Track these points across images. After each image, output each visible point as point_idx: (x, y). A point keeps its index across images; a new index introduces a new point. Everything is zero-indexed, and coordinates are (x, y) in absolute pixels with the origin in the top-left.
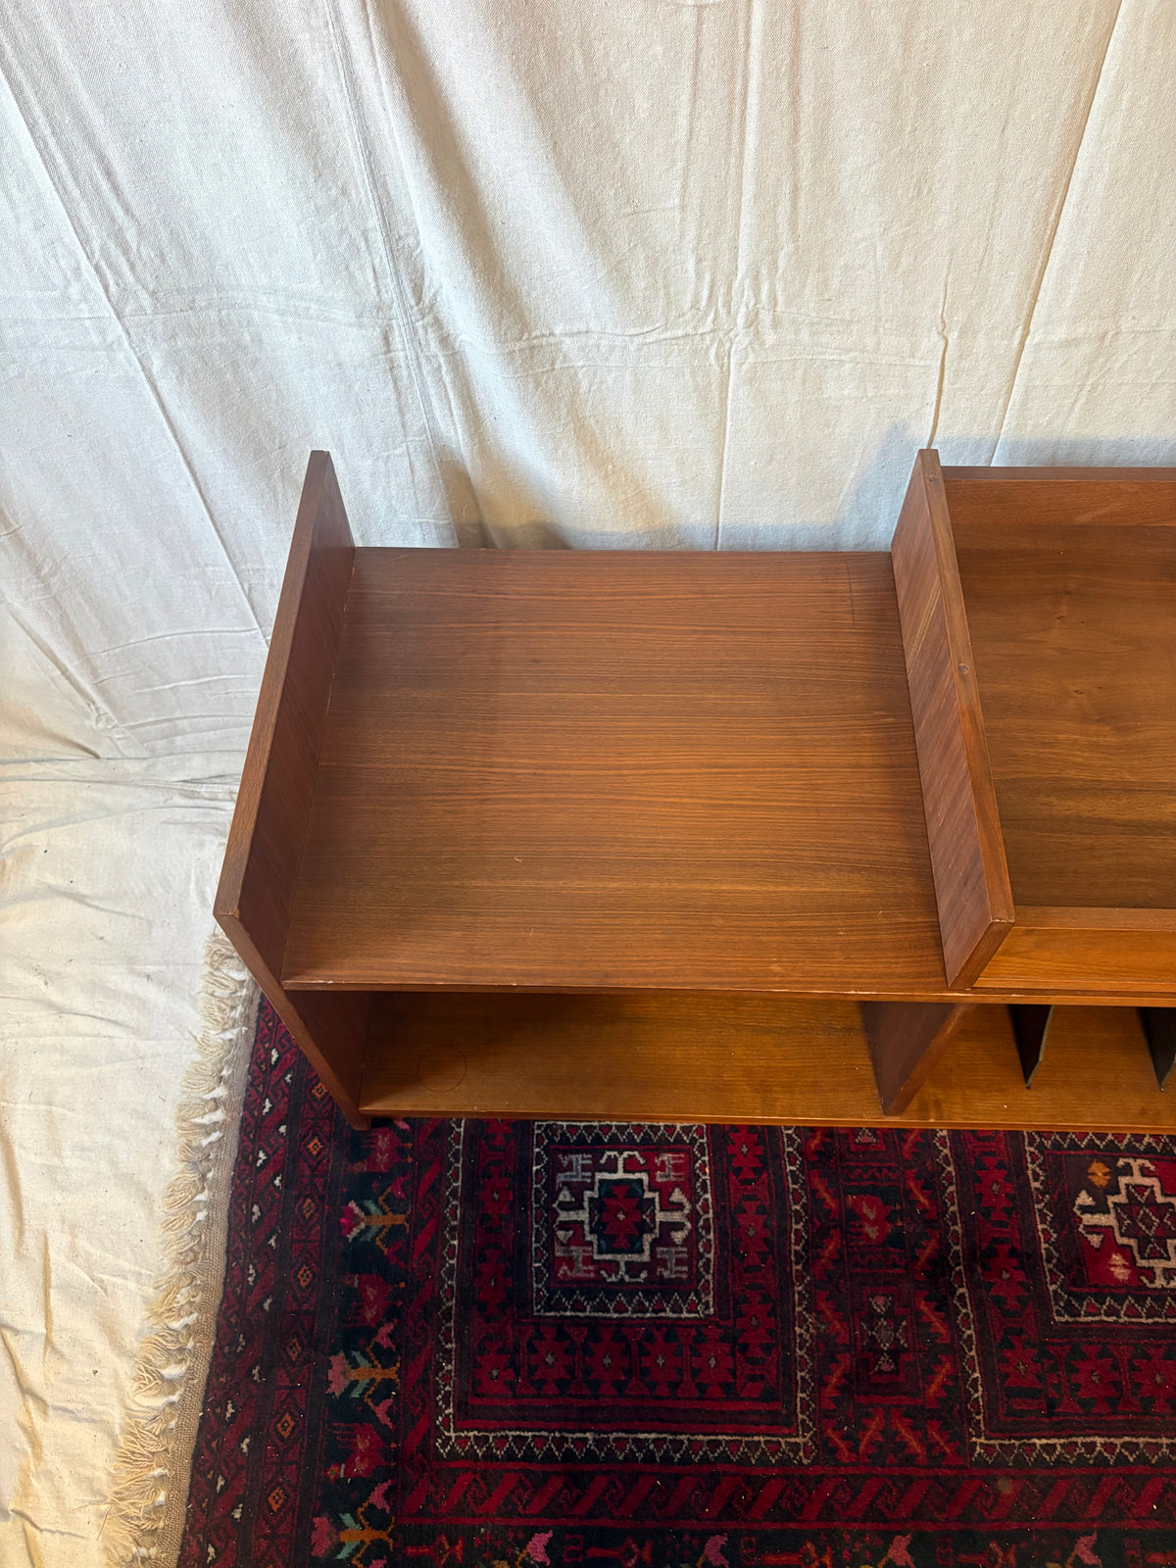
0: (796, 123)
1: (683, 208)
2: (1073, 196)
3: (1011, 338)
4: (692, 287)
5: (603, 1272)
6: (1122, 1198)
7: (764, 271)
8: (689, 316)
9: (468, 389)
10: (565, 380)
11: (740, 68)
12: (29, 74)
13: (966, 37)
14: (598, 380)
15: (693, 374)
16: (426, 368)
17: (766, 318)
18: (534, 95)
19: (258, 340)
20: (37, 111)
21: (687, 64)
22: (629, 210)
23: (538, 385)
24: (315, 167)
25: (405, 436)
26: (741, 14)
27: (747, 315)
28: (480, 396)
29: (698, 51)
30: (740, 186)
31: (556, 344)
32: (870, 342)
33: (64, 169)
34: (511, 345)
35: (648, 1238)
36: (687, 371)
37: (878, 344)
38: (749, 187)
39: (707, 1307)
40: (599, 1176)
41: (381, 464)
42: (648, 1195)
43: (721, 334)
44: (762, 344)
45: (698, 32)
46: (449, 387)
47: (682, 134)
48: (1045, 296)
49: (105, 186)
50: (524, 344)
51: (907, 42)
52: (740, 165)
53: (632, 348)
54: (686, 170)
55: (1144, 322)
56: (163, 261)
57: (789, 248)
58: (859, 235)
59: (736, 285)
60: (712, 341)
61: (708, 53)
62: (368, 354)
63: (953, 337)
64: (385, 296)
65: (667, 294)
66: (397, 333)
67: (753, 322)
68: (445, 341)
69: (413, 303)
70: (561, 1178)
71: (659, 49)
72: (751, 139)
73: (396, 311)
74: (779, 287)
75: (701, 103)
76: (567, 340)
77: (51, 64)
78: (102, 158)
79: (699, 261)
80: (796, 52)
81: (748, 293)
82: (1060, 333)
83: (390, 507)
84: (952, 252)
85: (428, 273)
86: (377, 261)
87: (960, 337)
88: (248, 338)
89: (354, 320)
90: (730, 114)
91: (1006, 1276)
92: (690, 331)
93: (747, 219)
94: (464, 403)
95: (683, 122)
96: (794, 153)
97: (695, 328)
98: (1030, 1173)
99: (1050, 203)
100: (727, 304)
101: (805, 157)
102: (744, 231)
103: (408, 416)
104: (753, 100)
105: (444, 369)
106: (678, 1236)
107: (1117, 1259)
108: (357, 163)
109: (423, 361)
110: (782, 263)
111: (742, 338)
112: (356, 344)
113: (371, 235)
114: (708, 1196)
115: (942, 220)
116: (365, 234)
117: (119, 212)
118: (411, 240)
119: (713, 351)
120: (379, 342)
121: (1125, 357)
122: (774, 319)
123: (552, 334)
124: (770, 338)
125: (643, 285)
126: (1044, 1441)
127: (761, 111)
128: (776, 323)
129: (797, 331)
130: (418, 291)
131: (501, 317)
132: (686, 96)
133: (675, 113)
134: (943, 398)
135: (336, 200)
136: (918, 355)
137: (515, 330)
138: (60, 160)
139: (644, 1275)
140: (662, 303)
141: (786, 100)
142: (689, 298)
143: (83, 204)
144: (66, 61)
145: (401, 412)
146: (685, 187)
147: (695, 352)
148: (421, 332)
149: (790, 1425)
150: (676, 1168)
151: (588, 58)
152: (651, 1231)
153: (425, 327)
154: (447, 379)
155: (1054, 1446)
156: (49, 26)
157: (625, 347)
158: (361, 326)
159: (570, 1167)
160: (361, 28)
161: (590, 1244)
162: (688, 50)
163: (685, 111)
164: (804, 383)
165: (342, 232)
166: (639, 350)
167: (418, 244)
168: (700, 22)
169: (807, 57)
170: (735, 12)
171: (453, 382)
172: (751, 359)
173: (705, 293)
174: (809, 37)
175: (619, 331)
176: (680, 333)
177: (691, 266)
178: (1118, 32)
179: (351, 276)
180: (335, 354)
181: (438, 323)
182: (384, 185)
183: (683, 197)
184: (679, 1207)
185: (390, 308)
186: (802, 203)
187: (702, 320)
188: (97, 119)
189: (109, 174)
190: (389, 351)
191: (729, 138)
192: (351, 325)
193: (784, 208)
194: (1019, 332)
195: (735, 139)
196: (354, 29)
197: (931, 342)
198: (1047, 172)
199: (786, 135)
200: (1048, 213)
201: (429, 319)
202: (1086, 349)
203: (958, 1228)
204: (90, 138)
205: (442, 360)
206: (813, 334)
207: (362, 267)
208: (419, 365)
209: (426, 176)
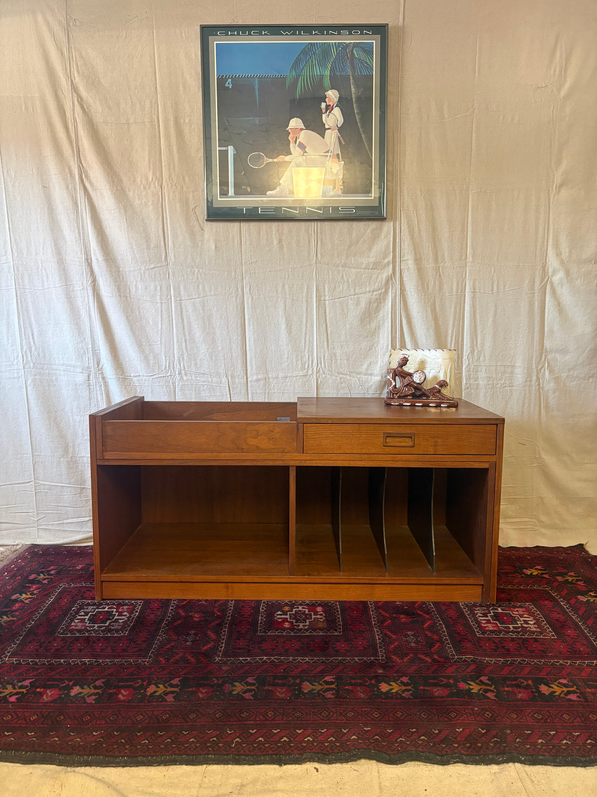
0: (184, 326)
1: (161, 344)
2: (247, 345)
3: (243, 379)
4: (164, 364)
5: (88, 628)
6: (294, 612)
7: (181, 359)
8: (164, 371)
9: (108, 393)
10: (133, 388)
11: (171, 314)
12: (22, 312)
13: (215, 308)
14: (142, 390)
15: (166, 387)
16: (98, 386)
17: (183, 372)
18: (127, 317)
19: (57, 379)
20: (21, 319)
21: (160, 313)
22: (148, 344)
23: (125, 388)
24: (79, 333)
25: (90, 407)
26: (170, 305)
27: (178, 371)
28: (111, 396)
29: (162, 311)
30: (173, 339)
31: (131, 379)
32: (210, 380)
33: (23, 333)
34: (119, 376)
35: (110, 621)
36: (165, 387)
37: (212, 380)
38: (175, 340)
39: (125, 633)
40: (97, 610)
41: (82, 418)
42: (114, 613)
43: (173, 376)
44: (183, 380)
45: (161, 308)
46: (103, 391)
47: (160, 327)
48: (249, 368)
49: (31, 337)
50: (123, 377)
51: (204, 310)
52: (173, 335)
53: (151, 380)
54: (161, 335)
55: (274, 375)
56: (39, 356)
57: (186, 354)
58: (202, 352)
59: (175, 364)
60: (171, 378)
61: (164, 312)
62: (83, 381)
63: (230, 378)
64: (90, 365)
65: (158, 365)
66: (92, 375)
67: (180, 373)
68: (103, 378)
69: (96, 366)
70: (83, 610)
71: (154, 311)
72: (175, 329)
73: (92, 369)
74: (185, 364)
75: (163, 322)
76: (134, 378)
77: (28, 311)
78: (32, 331)
79: (165, 357)
80: (181, 312)
81: (178, 365)
82: (255, 378)
83: (83, 434)
84: (224, 356)
85: (101, 360)
86: (89, 356)
87: (231, 378)
88: (54, 378)
89: (81, 371)
90: (170, 324)
91: (243, 627)
92: (165, 375)
93: (175, 347)
94: (107, 396)
95: (160, 326)
96: (184, 333)
97: (166, 374)
98: (261, 609)
99: (243, 345)
100: (173, 368)
101: (187, 333)
102: (175, 350)
103: (92, 401)
104: (174, 321)
105: (102, 386)
106: (121, 621)
107: (287, 623)
108: (88, 333)
109: (97, 383)
110: (185, 358)
111: (178, 377)
112: (81, 378)
113: (89, 349)
114: (137, 614)
115: (220, 348)
116: (87, 349)
117: (32, 344)
118: (98, 351)
119: (171, 381)
120: (87, 378)
121: (273, 385)
122: (185, 372)
123: (130, 376)
124: (185, 378)
125: (152, 362)
126: (243, 658)
127: (176, 323)
128: (186, 374)
129: (191, 376)
130: (98, 364)
131: (117, 369)
132: (160, 319)
133: (158, 324)
134: (232, 396)
135: (82, 340)
136: (222, 383)
137: (121, 373)
138: (23, 330)
139: (104, 628)
140: (157, 367)
141: (181, 321)
142: (164, 367)
143: (24, 341)
144: (31, 311)
145: (90, 400)
146: (161, 339)
147: (166, 381)
148: (98, 375)
149: (145, 657)
150: (127, 609)
151: (139, 312)
152: (111, 620)
153: (99, 374)
154: (103, 389)
155: (248, 659)
156: (30, 304)
157: (149, 380)
158: (83, 373)
159: (87, 608)
160: (93, 304)
161: (86, 623)
162: (160, 311)
163: (160, 323)
164: (195, 391)
165: (82, 348)
166: (152, 380)
167: (100, 352)
168: (162, 306)
169: (184, 312)
170: (169, 304)
171: (104, 390)
172: (181, 384)
173: (168, 365)
174: (184, 309)
175: (147, 375)
176: (162, 375)
177: (164, 358)
178: (246, 310)
179: (83, 360)
180: (75, 381)
181: (102, 373)
182: (93, 338)
183: (161, 341)
184: (126, 615)
185: (91, 368)
186: (188, 344)
187: (167, 373)
188: (34, 322)
189: (33, 335)
190: (89, 381)
191: (170, 329)
192: (80, 373)
193: (184, 344)
194: (245, 377)
195: (171, 329)
196: (91, 304)
197: (224, 380)
198: (240, 338)
199: (182, 328)
200: (243, 347)
201: (100, 372)
202: (262, 382)
203: (230, 619)
204: (31, 327)
205: (102, 383)
206: (195, 377)
207: (85, 357)
208: (96, 384)
209: (102, 333)
